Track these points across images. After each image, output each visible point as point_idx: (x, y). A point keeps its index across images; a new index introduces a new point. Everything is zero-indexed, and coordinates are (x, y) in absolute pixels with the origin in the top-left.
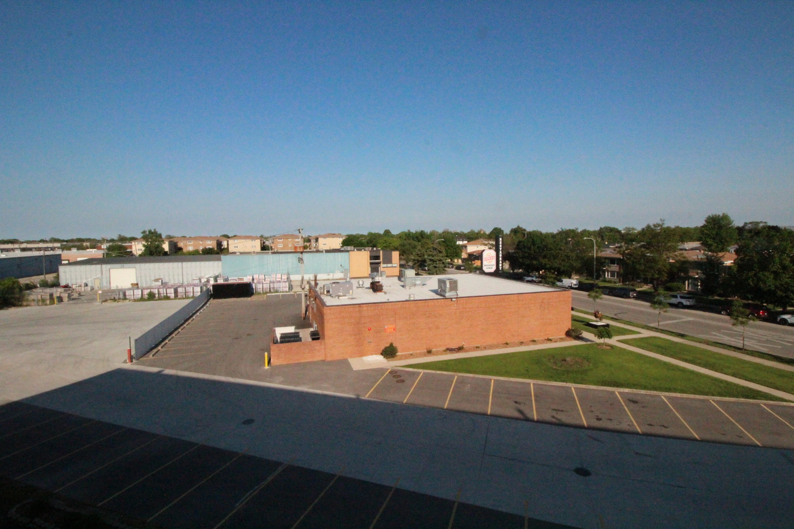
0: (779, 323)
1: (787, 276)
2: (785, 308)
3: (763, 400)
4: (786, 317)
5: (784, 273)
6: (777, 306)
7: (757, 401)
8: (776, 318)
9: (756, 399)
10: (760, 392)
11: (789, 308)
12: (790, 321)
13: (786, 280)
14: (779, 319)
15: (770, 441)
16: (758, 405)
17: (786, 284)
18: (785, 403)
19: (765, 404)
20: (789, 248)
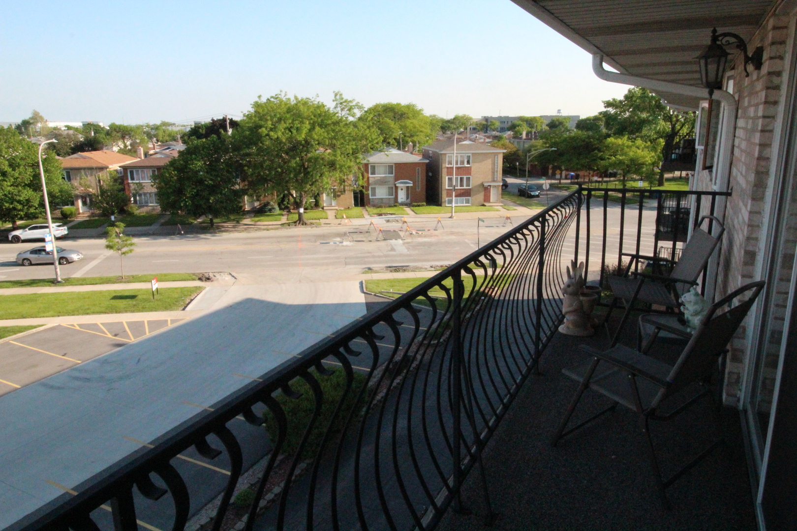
0: (11, 242)
1: (9, 184)
2: (14, 223)
3: (10, 336)
4: (17, 233)
5: (4, 180)
6: (5, 222)
7: (5, 339)
8: (8, 237)
9: (4, 337)
10: (6, 328)
11: (19, 223)
12: (23, 237)
13: (9, 188)
14: (10, 237)
15: (27, 377)
16: (8, 344)
17: (9, 194)
18: (34, 330)
19: (15, 340)
20: (4, 149)
